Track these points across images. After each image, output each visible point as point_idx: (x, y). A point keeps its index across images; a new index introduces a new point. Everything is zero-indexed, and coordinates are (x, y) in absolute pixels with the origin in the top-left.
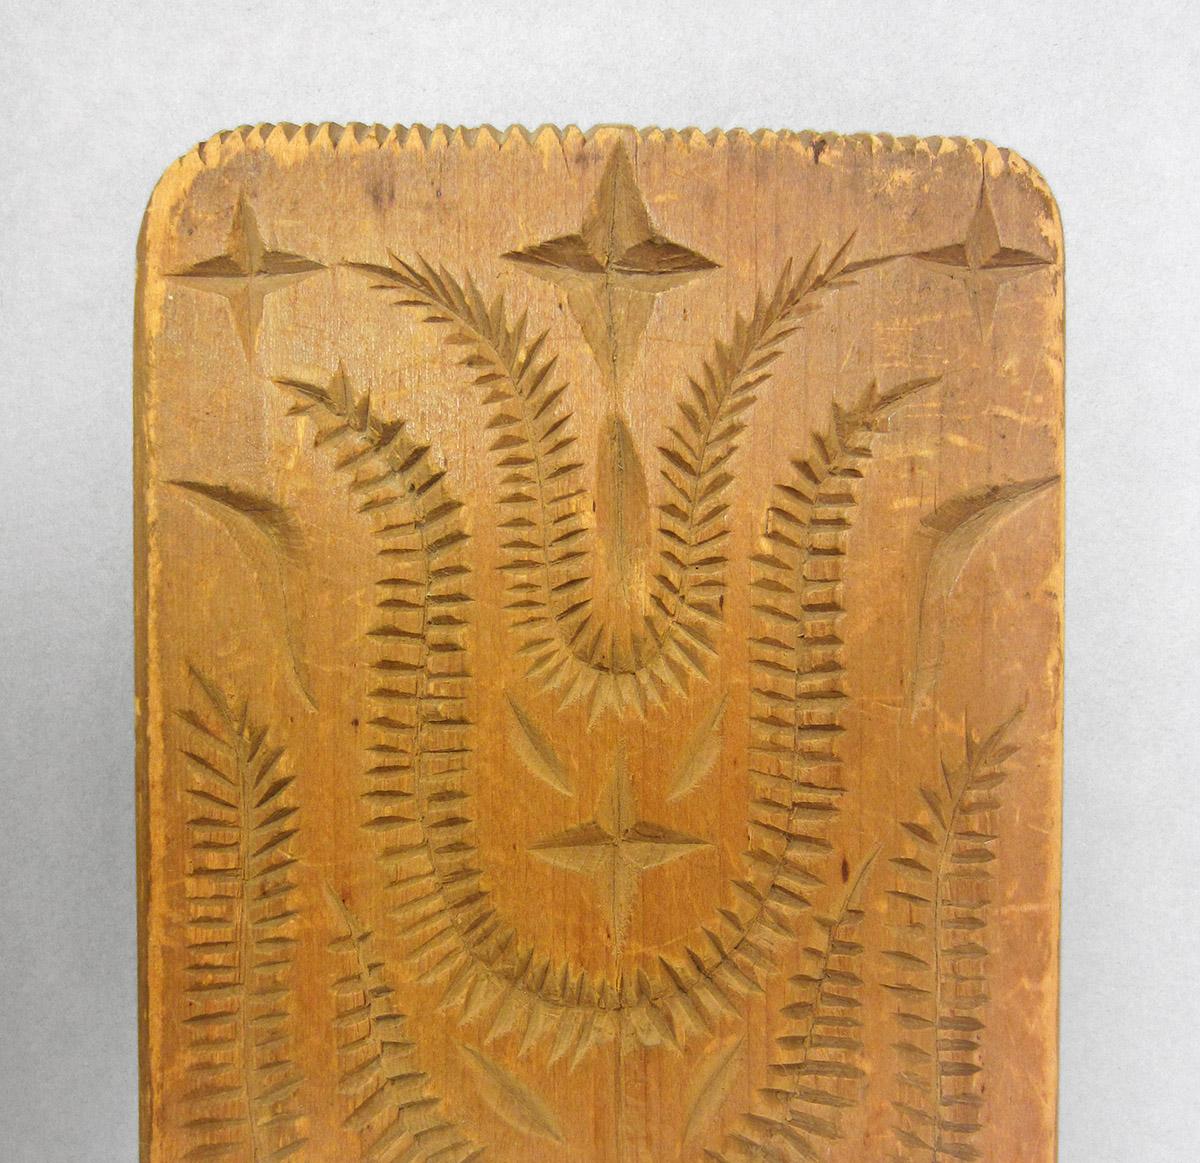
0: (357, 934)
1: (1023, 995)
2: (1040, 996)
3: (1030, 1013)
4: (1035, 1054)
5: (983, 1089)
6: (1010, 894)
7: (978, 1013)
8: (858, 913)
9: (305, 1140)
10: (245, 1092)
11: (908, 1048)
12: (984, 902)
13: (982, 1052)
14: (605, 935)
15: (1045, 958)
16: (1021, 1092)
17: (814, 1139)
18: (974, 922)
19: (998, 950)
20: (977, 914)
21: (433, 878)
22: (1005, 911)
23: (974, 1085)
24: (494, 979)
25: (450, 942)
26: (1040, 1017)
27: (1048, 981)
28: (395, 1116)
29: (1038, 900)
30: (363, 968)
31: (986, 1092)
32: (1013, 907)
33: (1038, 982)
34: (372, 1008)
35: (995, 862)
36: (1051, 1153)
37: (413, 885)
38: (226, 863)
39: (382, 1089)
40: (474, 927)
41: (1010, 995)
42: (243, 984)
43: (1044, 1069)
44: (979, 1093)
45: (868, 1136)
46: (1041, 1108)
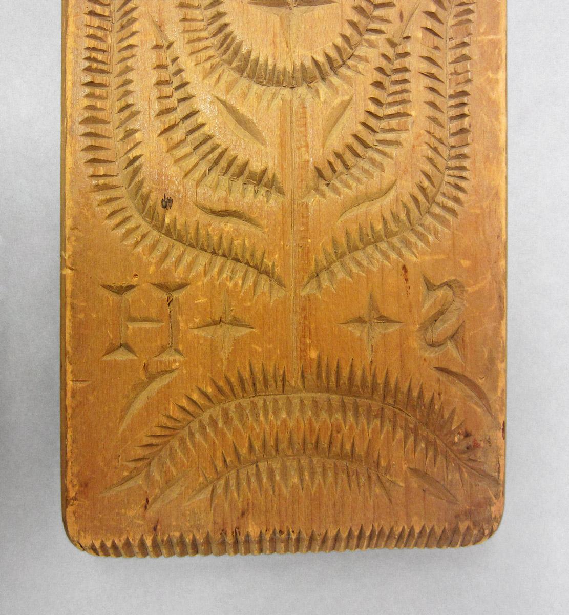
0: (166, 44)
1: (489, 81)
2: (497, 81)
3: (493, 89)
4: (495, 110)
5: (470, 126)
6: (482, 30)
7: (467, 88)
8: (408, 38)
9: (140, 142)
10: (111, 125)
11: (433, 105)
12: (470, 34)
13: (469, 107)
14: (286, 46)
15: (500, 62)
16: (488, 128)
17: (387, 149)
18: (464, 44)
19: (476, 57)
20: (466, 40)
21: (203, 23)
22: (479, 39)
23: (466, 123)
24: (232, 72)
25: (211, 52)
26: (497, 91)
27: (501, 75)
28: (184, 138)
29: (495, 34)
30: (169, 62)
31: (472, 127)
32: (484, 37)
33: (496, 74)
34: (173, 83)
35: (475, 14)
36: (504, 159)
37: (193, 23)
38: (104, 12)
39: (178, 124)
40: (222, 44)
41: (482, 80)
42: (111, 73)
43: (499, 117)
44: (468, 128)
45: (414, 147)
46: (499, 136)
